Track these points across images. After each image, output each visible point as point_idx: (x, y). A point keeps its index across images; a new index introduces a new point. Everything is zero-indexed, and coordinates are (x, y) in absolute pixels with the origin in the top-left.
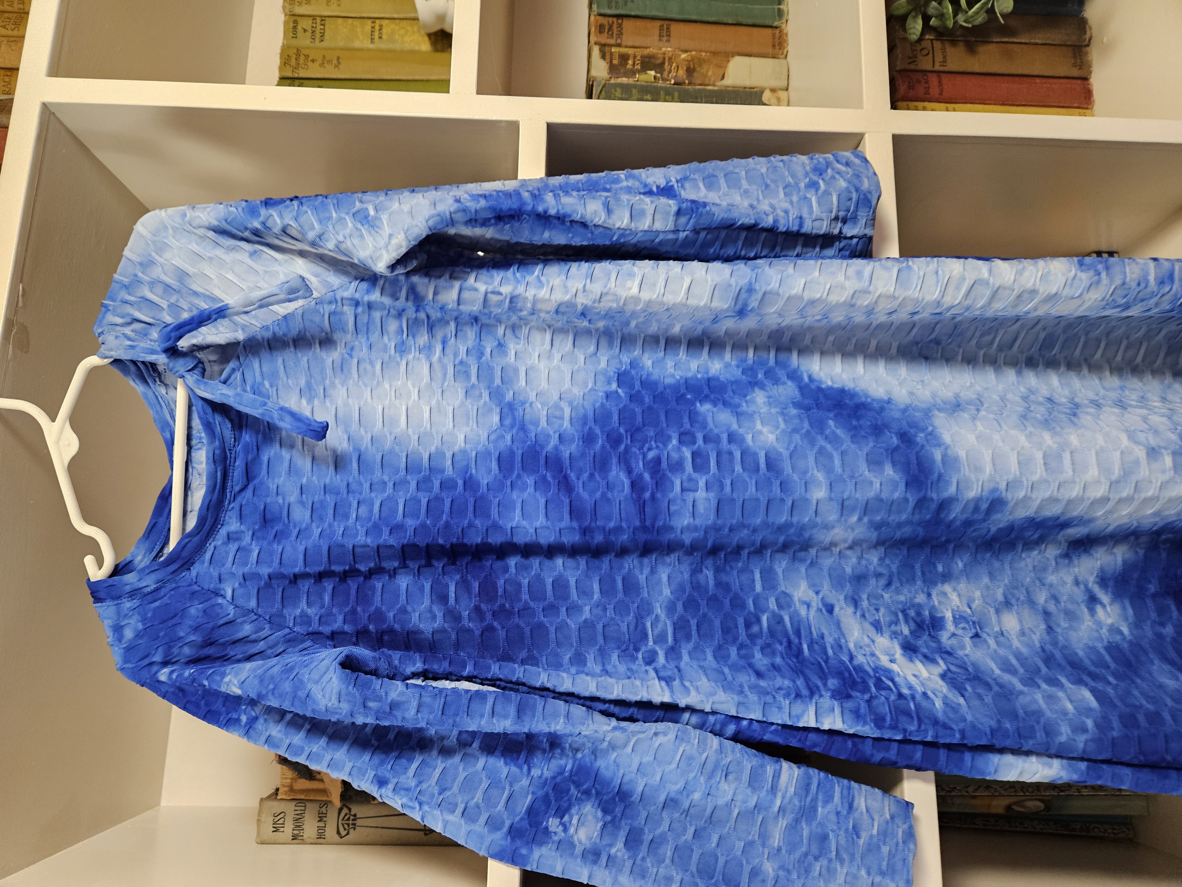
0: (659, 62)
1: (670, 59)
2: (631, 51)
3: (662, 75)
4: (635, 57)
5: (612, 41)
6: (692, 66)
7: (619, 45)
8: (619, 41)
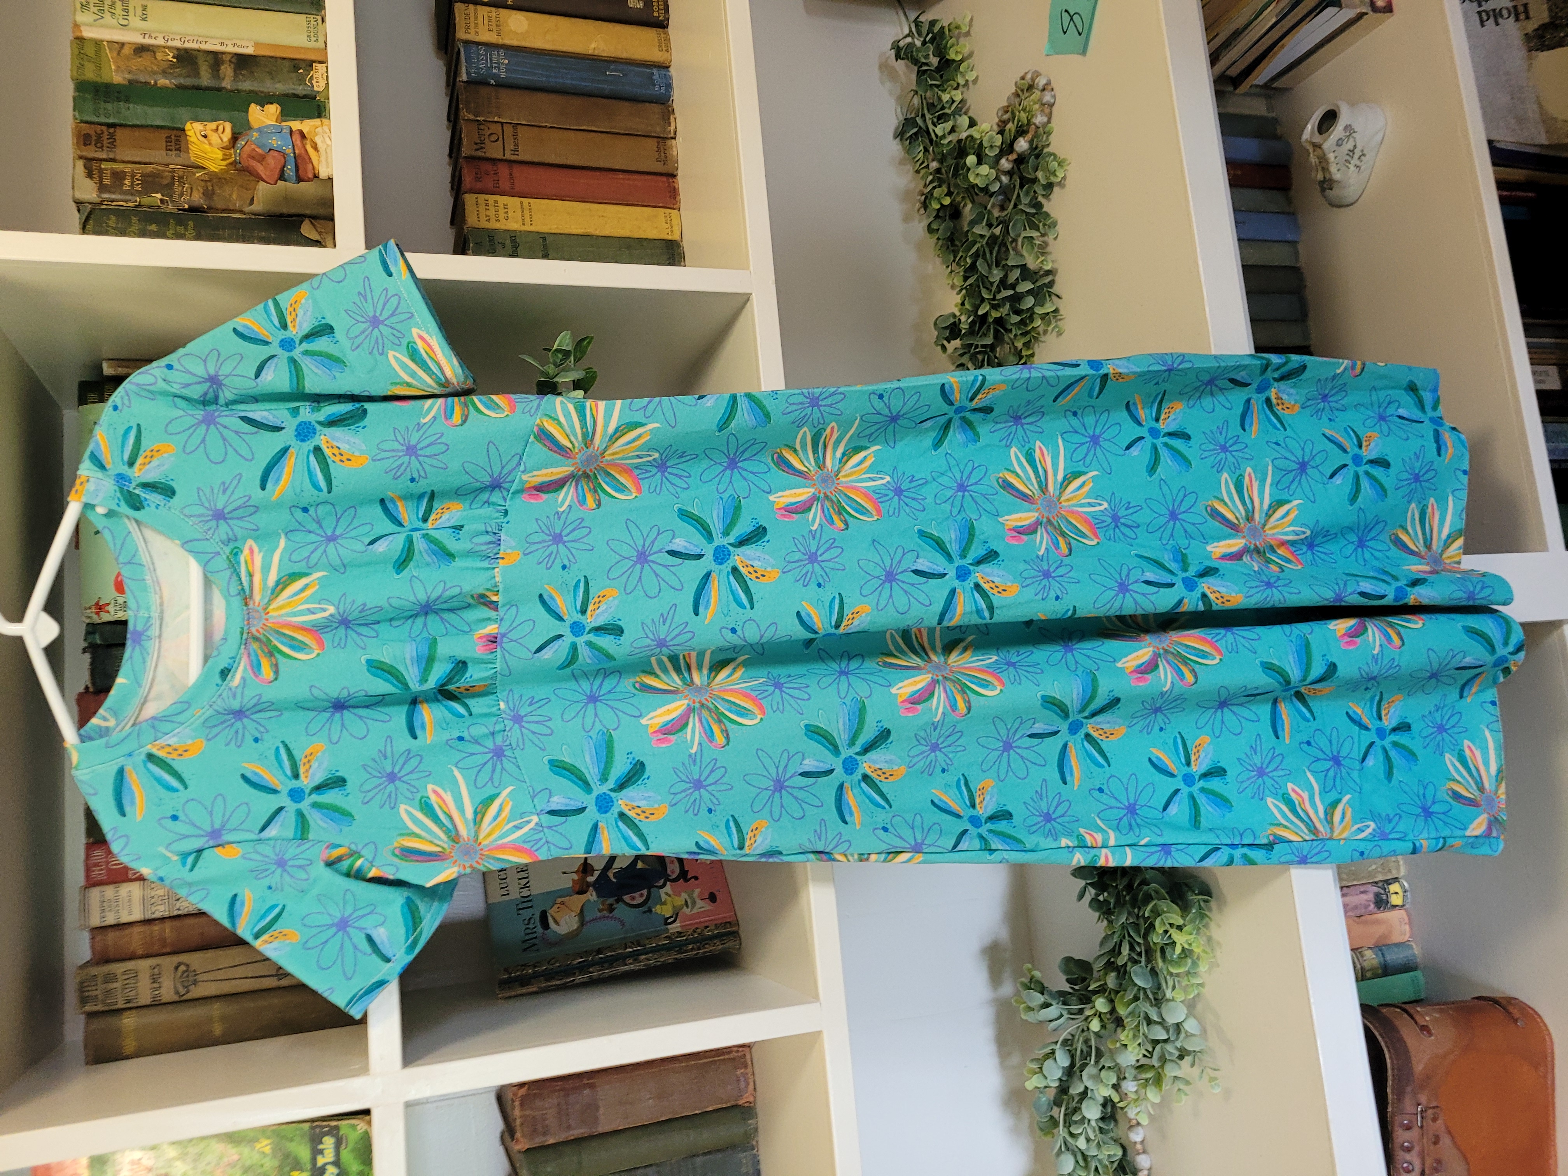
0: (165, 182)
1: (181, 178)
2: (127, 168)
3: (171, 196)
4: (133, 176)
5: (104, 156)
6: (210, 188)
7: (113, 160)
8: (111, 156)
